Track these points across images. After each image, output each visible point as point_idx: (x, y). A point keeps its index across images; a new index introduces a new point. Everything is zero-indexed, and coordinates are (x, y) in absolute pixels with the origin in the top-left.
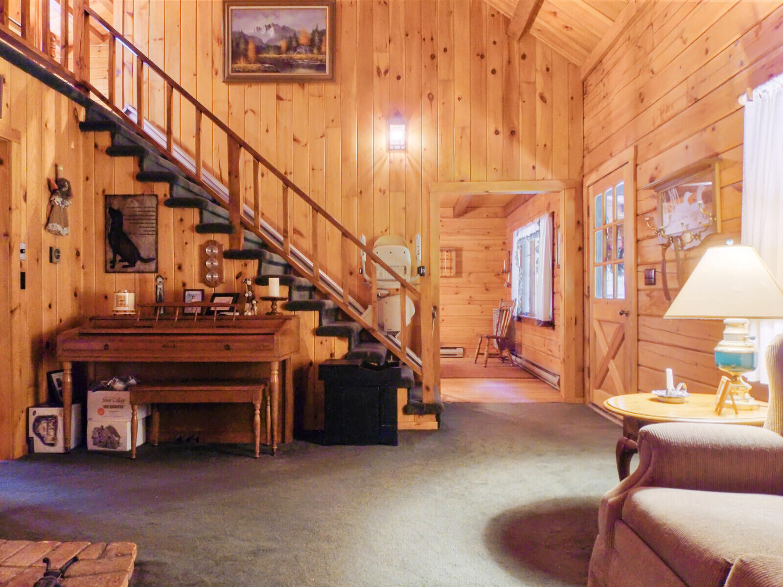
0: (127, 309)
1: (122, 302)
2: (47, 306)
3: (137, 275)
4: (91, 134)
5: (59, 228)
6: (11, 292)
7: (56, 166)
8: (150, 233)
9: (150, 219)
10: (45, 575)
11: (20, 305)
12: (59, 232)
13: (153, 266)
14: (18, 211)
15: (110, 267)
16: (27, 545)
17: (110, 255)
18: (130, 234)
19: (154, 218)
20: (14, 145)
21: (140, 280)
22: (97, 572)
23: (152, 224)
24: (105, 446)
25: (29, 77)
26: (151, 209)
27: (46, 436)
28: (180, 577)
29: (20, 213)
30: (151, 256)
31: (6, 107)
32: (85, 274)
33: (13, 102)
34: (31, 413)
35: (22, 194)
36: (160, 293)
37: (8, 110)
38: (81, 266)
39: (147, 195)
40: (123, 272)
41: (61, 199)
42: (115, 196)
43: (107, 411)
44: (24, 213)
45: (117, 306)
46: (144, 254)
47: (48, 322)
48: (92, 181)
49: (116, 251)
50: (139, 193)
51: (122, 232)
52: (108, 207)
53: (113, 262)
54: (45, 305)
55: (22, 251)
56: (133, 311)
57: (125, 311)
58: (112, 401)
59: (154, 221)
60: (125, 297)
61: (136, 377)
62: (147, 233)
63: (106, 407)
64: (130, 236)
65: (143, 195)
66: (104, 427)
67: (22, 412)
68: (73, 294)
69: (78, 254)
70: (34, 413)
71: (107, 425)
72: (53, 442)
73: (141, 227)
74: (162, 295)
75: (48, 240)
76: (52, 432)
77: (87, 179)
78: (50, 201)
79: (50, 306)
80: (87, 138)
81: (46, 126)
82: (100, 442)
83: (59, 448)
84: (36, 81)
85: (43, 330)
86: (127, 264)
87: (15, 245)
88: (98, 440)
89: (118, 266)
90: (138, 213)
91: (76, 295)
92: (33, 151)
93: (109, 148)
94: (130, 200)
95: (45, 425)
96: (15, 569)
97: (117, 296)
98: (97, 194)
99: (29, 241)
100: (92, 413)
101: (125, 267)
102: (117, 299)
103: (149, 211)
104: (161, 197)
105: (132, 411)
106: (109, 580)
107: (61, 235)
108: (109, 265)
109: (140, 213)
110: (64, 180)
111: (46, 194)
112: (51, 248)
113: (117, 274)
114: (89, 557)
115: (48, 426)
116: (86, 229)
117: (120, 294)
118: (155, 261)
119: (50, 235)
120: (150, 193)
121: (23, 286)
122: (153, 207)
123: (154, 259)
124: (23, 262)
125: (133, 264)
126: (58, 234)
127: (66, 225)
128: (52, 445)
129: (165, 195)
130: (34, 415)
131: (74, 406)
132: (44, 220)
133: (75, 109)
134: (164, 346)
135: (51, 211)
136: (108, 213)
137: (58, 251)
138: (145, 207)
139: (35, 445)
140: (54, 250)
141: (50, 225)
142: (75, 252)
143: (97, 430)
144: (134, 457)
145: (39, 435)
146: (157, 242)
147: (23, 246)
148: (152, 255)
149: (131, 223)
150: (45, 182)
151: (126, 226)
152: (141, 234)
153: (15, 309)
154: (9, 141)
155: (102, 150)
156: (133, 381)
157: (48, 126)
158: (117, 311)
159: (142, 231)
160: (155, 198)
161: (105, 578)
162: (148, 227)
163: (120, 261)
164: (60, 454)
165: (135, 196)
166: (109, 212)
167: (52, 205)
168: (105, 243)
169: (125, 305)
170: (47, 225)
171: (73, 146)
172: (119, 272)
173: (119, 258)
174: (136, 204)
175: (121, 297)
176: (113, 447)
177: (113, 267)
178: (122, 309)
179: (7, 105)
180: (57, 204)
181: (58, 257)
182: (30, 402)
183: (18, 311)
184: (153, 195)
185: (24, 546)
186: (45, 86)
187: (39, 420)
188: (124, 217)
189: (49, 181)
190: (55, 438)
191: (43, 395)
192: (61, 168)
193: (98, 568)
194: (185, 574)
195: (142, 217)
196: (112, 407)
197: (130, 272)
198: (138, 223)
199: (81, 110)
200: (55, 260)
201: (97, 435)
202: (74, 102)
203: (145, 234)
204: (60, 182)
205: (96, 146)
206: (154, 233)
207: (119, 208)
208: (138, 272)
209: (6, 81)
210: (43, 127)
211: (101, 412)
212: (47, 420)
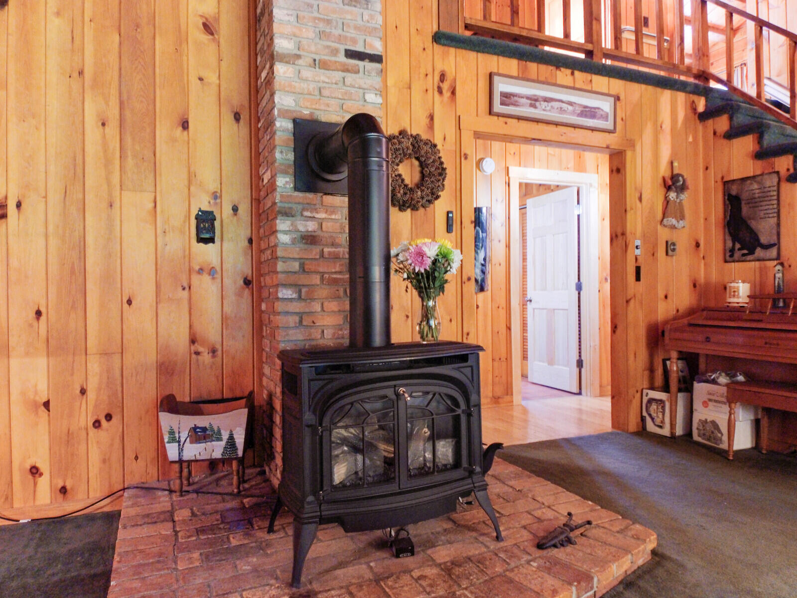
0: (740, 300)
1: (735, 293)
2: (663, 297)
3: (757, 263)
4: (710, 122)
5: (674, 221)
6: (626, 284)
7: (672, 163)
8: (771, 215)
9: (771, 200)
10: (564, 525)
11: (635, 296)
12: (674, 226)
13: (773, 252)
14: (632, 211)
15: (730, 256)
16: (576, 500)
17: (729, 244)
18: (750, 219)
19: (775, 197)
20: (629, 154)
21: (761, 269)
22: (607, 543)
23: (773, 205)
24: (709, 440)
25: (643, 86)
26: (772, 189)
27: (656, 418)
28: (689, 586)
29: (635, 213)
30: (772, 242)
31: (621, 122)
32: (705, 265)
33: (628, 113)
34: (644, 394)
35: (637, 195)
36: (779, 283)
37: (624, 123)
38: (702, 256)
39: (767, 174)
40: (743, 261)
41: (676, 194)
42: (734, 181)
43: (710, 403)
44: (639, 213)
45: (730, 298)
46: (764, 240)
47: (663, 311)
48: (712, 171)
49: (735, 238)
50: (758, 172)
51: (742, 218)
52: (726, 194)
53: (732, 251)
54: (661, 295)
55: (637, 247)
56: (747, 303)
57: (738, 303)
58: (715, 396)
59: (775, 202)
60: (738, 287)
61: (746, 375)
62: (767, 216)
63: (710, 400)
64: (749, 222)
65: (762, 175)
66: (708, 421)
67: (637, 392)
68: (692, 285)
69: (698, 245)
70: (647, 394)
71: (711, 420)
72: (661, 425)
73: (761, 210)
74: (781, 284)
75: (664, 234)
76: (660, 415)
77: (707, 168)
78: (666, 198)
79: (666, 297)
80: (706, 127)
81: (661, 127)
82: (704, 435)
83: (666, 432)
84: (650, 88)
85: (659, 318)
86: (745, 252)
87: (631, 243)
88: (702, 432)
89: (737, 255)
90: (757, 195)
91: (695, 286)
92: (648, 154)
93: (727, 132)
94: (749, 182)
95: (655, 407)
96: (556, 513)
97: (730, 287)
98: (717, 182)
99: (644, 237)
100: (697, 405)
101: (744, 255)
102: (730, 290)
103: (770, 191)
104: (783, 172)
105: (729, 409)
106: (611, 553)
107: (676, 228)
108: (728, 254)
109: (760, 195)
110: (678, 175)
111: (662, 191)
112: (667, 242)
113: (736, 264)
114: (611, 528)
115: (657, 408)
116: (706, 219)
117: (733, 285)
118: (777, 246)
119: (666, 230)
120: (771, 171)
121: (638, 278)
122: (774, 186)
123: (777, 244)
124: (638, 257)
125: (752, 252)
126: (673, 227)
127: (682, 217)
128: (661, 427)
129: (788, 170)
130: (647, 396)
131: (680, 395)
132: (659, 215)
133: (693, 102)
134: (766, 343)
135: (666, 207)
136: (726, 200)
137: (674, 244)
138: (765, 188)
139: (647, 423)
140: (669, 243)
141: (665, 220)
142: (694, 244)
143: (702, 423)
144: (731, 458)
145: (650, 415)
146: (778, 225)
147: (638, 242)
148: (774, 239)
149: (750, 207)
150: (660, 181)
151: (745, 210)
152: (761, 218)
153: (630, 299)
154: (625, 151)
155: (720, 136)
156: (741, 378)
157: (664, 126)
158: (730, 303)
159: (762, 214)
160: (776, 175)
161: (609, 550)
162: (769, 209)
163: (739, 249)
164: (666, 437)
165: (754, 177)
166: (728, 199)
167: (667, 201)
168: (725, 231)
169: (738, 297)
170: (662, 220)
171: (691, 139)
172: (738, 261)
173: (738, 246)
174: (755, 186)
175: (734, 287)
176: (716, 444)
177: (731, 256)
178: (735, 300)
179: (622, 119)
180: (672, 199)
181: (674, 250)
182: (646, 384)
183: (632, 303)
184: (774, 172)
185: (573, 499)
186: (659, 90)
187: (651, 401)
188: (743, 203)
189: (664, 179)
190: (663, 422)
191: (659, 380)
192: (676, 164)
193: (611, 539)
194: (696, 585)
195: (762, 199)
196: (716, 401)
197: (749, 261)
198: (758, 207)
199: (699, 101)
200: (670, 252)
201: (701, 428)
202: (691, 95)
203: (766, 218)
204: (674, 178)
205: (715, 133)
206: (775, 215)
207: (737, 194)
208: (759, 260)
209: (621, 98)
210: (658, 129)
211: (705, 404)
212: (657, 403)
